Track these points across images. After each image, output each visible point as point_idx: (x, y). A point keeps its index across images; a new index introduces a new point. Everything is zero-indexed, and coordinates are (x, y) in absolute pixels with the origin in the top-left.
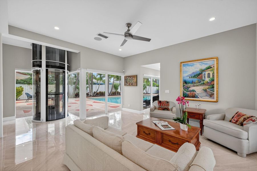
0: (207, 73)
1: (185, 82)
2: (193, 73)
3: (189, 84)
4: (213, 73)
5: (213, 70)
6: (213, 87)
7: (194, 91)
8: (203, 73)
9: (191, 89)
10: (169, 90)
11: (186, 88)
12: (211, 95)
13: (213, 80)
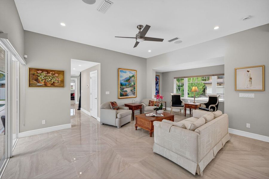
0: (132, 79)
1: (122, 85)
2: (126, 78)
3: (124, 86)
4: (135, 80)
5: (135, 78)
6: (135, 89)
7: (126, 91)
8: (131, 79)
9: (125, 90)
10: (109, 92)
11: (122, 89)
12: (134, 94)
13: (135, 84)
